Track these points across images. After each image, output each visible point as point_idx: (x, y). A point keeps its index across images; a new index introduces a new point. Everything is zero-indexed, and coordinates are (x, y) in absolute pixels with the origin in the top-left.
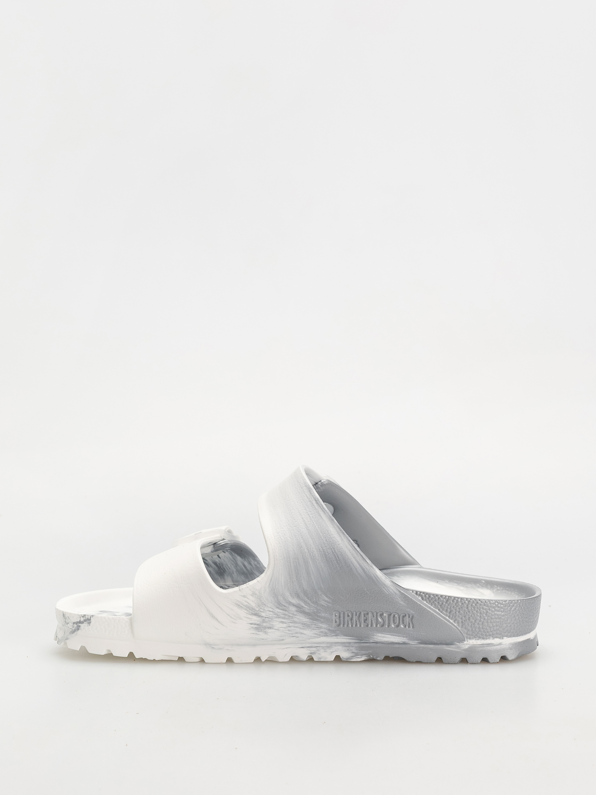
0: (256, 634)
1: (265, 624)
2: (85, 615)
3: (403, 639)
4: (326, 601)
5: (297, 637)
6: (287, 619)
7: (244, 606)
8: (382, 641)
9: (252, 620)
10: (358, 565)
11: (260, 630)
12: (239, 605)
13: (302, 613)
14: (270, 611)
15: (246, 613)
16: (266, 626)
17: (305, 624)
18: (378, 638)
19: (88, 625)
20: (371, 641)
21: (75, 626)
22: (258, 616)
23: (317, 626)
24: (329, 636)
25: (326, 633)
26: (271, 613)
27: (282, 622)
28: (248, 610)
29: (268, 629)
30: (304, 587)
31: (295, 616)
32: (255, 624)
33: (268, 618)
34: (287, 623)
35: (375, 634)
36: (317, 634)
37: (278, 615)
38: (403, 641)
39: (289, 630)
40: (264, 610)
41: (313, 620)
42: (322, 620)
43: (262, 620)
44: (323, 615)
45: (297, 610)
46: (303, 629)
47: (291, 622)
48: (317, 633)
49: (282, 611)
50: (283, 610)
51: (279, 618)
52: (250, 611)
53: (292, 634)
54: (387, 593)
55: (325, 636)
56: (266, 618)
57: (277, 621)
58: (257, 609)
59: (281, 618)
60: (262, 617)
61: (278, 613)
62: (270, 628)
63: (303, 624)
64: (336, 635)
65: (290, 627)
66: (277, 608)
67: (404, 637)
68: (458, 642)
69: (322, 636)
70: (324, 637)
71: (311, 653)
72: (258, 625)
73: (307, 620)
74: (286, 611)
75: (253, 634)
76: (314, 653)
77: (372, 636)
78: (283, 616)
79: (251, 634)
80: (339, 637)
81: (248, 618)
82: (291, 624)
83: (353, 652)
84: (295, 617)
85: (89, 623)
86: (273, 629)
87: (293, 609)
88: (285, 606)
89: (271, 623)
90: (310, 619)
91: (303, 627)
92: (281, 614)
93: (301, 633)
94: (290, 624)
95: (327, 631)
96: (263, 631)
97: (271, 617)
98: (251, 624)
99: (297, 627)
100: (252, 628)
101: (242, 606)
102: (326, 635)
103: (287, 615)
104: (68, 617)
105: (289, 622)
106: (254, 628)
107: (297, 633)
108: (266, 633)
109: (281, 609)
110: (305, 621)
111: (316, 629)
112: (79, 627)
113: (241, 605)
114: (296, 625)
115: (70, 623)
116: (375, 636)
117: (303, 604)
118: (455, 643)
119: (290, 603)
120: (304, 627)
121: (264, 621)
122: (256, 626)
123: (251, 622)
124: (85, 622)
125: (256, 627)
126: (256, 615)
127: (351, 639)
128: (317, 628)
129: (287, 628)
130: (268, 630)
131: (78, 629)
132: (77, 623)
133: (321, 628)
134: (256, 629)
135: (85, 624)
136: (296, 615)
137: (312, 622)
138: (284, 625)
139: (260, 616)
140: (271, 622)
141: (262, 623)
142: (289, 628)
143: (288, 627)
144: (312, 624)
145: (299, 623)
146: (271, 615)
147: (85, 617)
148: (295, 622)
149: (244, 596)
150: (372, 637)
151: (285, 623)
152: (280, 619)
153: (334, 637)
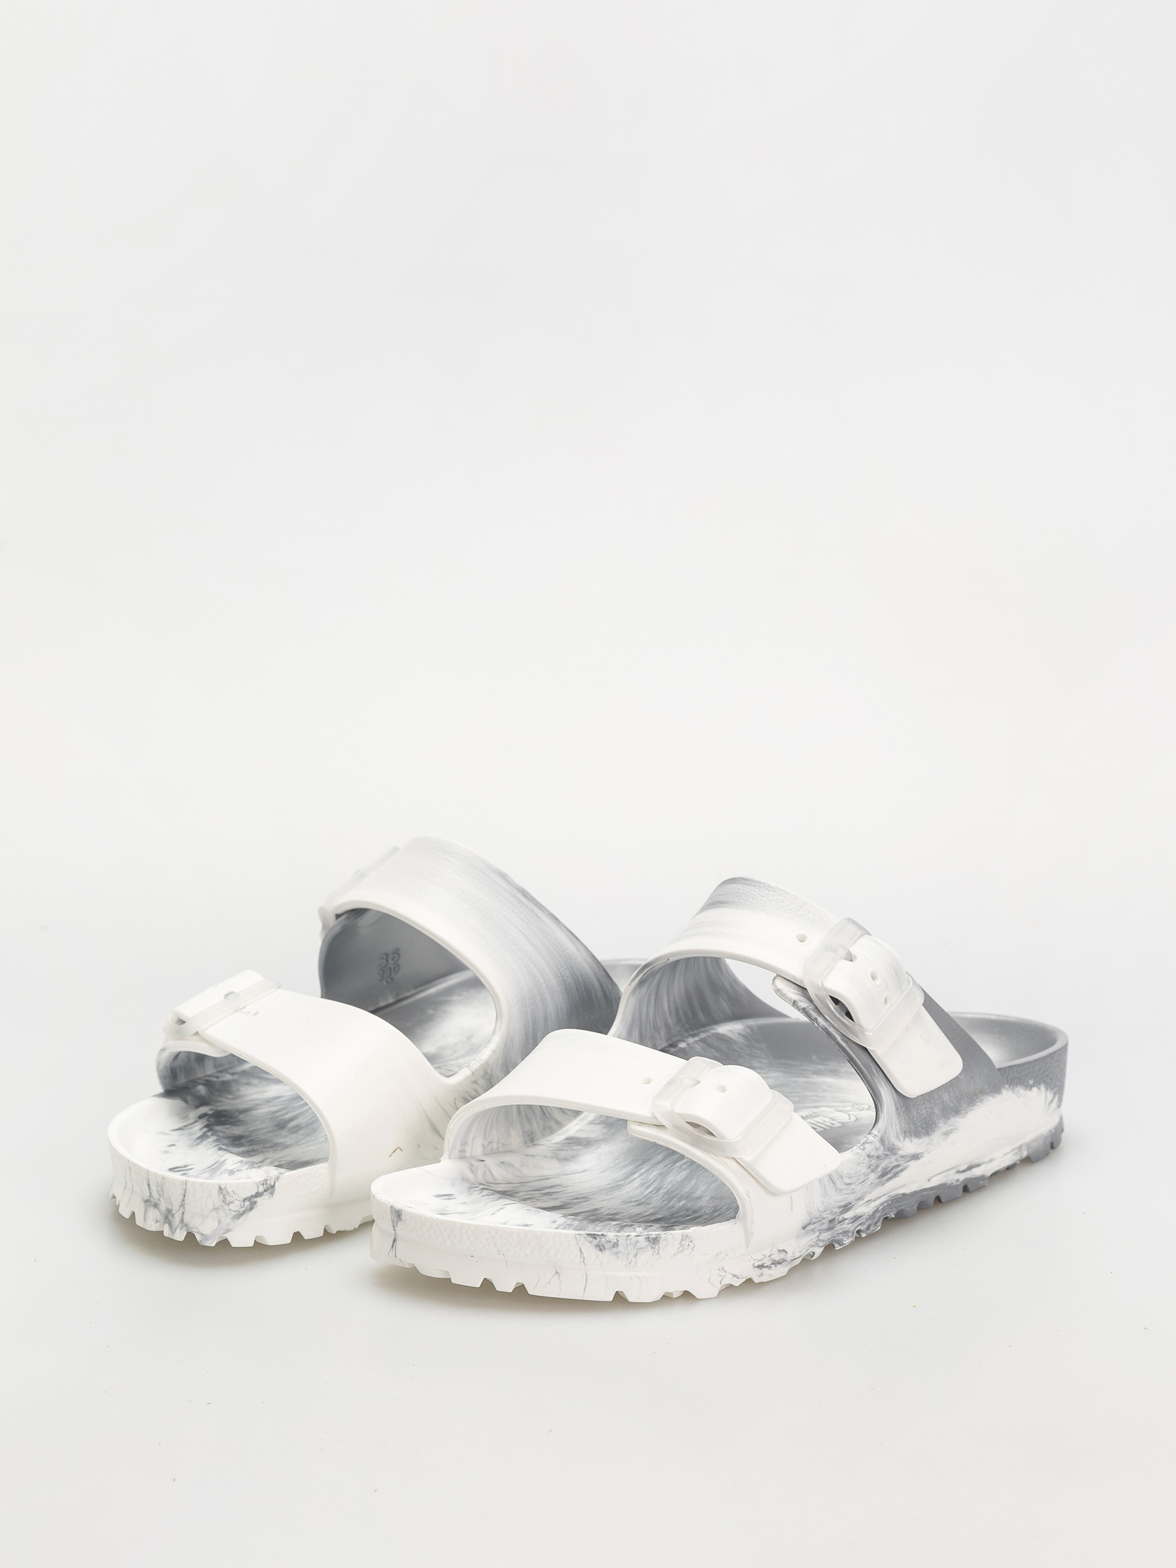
2: (266, 1180)
19: (269, 1197)
21: (247, 1203)
85: (272, 1193)
104: (233, 1191)
112: (255, 1204)
115: (236, 1202)
124: (265, 1193)
131: (251, 1209)
132: (249, 1199)
135: (266, 1195)
147: (267, 1184)
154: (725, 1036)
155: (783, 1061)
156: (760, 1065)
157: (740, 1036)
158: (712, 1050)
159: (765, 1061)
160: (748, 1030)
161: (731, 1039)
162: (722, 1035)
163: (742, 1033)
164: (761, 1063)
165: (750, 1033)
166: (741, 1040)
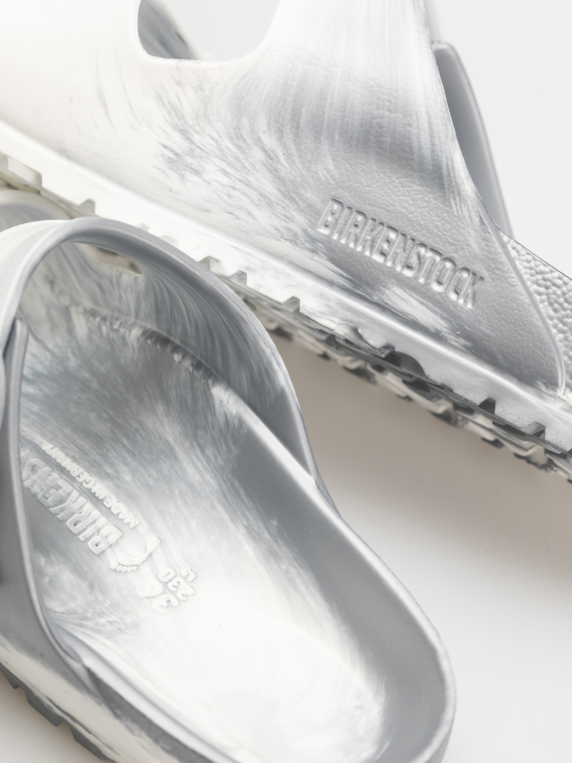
0: (164, 172)
1: (189, 160)
3: (438, 323)
4: (329, 172)
5: (237, 218)
6: (237, 170)
7: (169, 103)
8: (396, 307)
9: (169, 139)
10: (426, 125)
11: (175, 168)
12: (161, 98)
13: (271, 172)
14: (213, 139)
15: (167, 120)
16: (190, 166)
17: (265, 197)
18: (392, 297)
20: (375, 299)
22: (186, 137)
23: (284, 213)
24: (299, 247)
25: (295, 235)
26: (213, 143)
27: (225, 173)
28: (174, 116)
29: (192, 173)
30: (301, 122)
31: (255, 172)
32: (172, 151)
33: (201, 149)
34: (232, 177)
35: (390, 286)
36: (278, 229)
37: (225, 154)
38: (438, 327)
39: (229, 196)
40: (203, 130)
41: (285, 196)
42: (302, 205)
43: (188, 149)
44: (309, 195)
45: (266, 162)
46: (257, 205)
47: (240, 180)
48: (279, 227)
49: (234, 149)
50: (239, 147)
51: (223, 160)
52: (176, 120)
53: (230, 205)
54: (456, 214)
55: (290, 241)
56: (198, 147)
57: (215, 164)
58: (191, 123)
59: (226, 162)
60: (193, 142)
61: (225, 150)
62: (196, 173)
63: (261, 195)
64: (313, 251)
65: (234, 188)
66: (231, 139)
67: (443, 318)
68: (544, 384)
69: (286, 240)
70: (288, 243)
71: (247, 269)
72: (176, 154)
73: (275, 191)
74: (243, 152)
75: (158, 169)
76: (253, 270)
77: (381, 288)
78: (231, 159)
79: (154, 167)
80: (316, 257)
81: (165, 132)
82: (239, 185)
83: (328, 306)
84: (253, 174)
86: (199, 176)
87: (259, 155)
88: (245, 141)
89: (202, 163)
90: (282, 192)
91: (259, 203)
92: (229, 153)
93: (249, 213)
94: (238, 182)
95: (299, 232)
96: (179, 172)
97: (208, 151)
98: (165, 147)
99: (247, 195)
100: (163, 155)
101: (166, 102)
102: (294, 240)
103: (241, 162)
105: (237, 179)
106: (166, 158)
107: (241, 208)
108: (183, 178)
109: (236, 145)
110: (268, 192)
111: (281, 219)
113: (165, 99)
114: (248, 191)
116: (389, 289)
117: (282, 158)
118: (539, 383)
119: (258, 141)
120: (260, 201)
121: (191, 153)
122: (171, 155)
123: (168, 143)
125: (169, 158)
126: (183, 132)
127: (337, 273)
128: (284, 216)
129: (228, 188)
130: (189, 174)
133: (292, 220)
134: (170, 161)
136: (257, 171)
137: (280, 200)
138: (225, 180)
139: (189, 139)
140: (204, 161)
141: (187, 155)
142: (231, 190)
143: (230, 187)
144: (278, 204)
145: (255, 189)
146: (210, 148)
148: (248, 185)
149: (180, 84)
150: (381, 290)
151: (229, 177)
152: (222, 162)
153: (308, 252)
154: (213, 399)
155: (237, 484)
156: (212, 458)
157: (224, 417)
158: (190, 393)
159: (220, 461)
160: (236, 422)
161: (214, 407)
162: (211, 394)
163: (229, 416)
164: (216, 460)
165: (236, 426)
166: (222, 420)
